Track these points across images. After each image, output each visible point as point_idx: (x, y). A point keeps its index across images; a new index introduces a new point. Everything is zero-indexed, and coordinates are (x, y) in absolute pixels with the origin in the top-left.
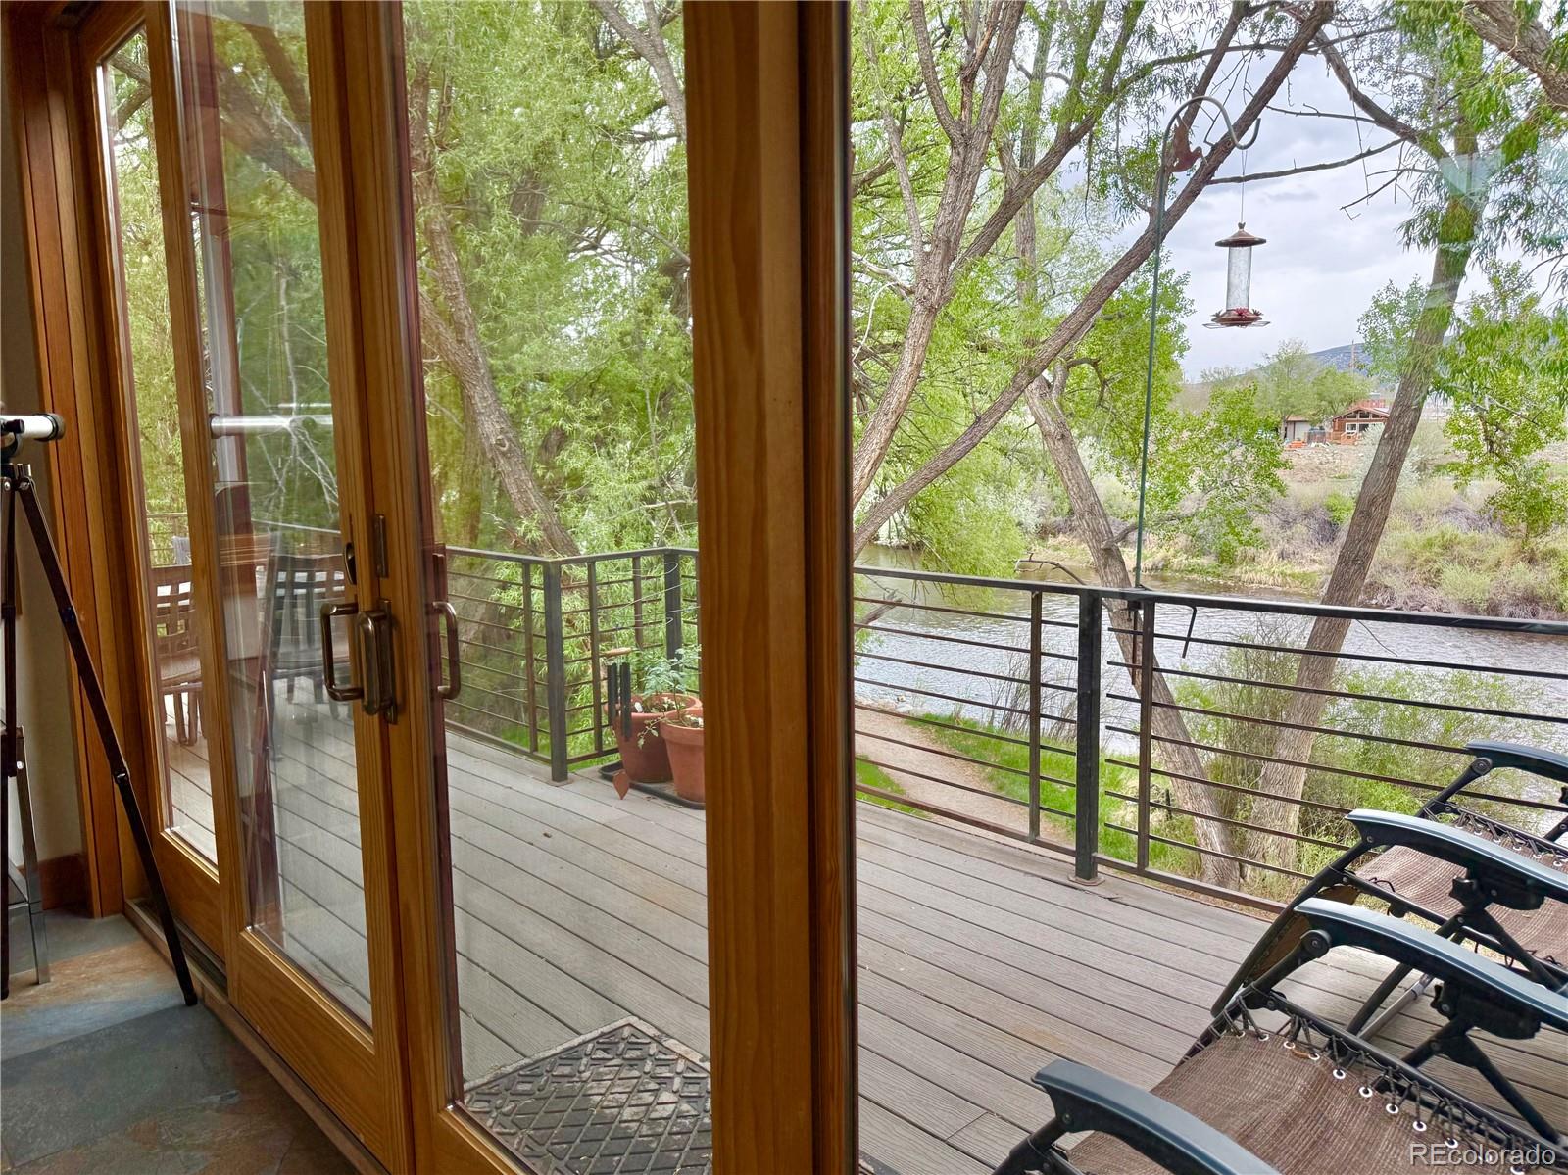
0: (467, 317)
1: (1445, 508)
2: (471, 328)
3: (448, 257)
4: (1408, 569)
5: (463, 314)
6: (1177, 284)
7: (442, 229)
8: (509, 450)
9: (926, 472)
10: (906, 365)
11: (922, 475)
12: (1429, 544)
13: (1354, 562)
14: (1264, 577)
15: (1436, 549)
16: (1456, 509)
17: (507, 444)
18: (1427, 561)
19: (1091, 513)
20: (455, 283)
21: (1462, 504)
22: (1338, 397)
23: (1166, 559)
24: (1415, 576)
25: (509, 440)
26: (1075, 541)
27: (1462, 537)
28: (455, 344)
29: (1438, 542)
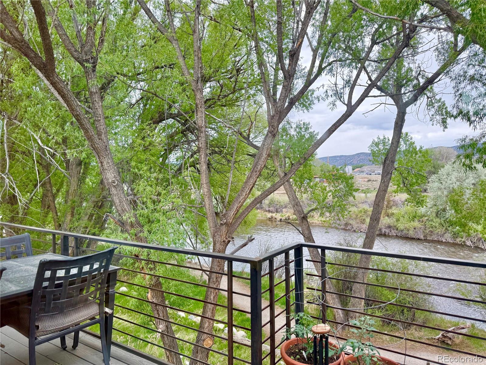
0: (103, 129)
1: (363, 201)
2: (105, 134)
3: (98, 103)
4: (356, 219)
5: (102, 127)
6: (315, 135)
7: (96, 91)
8: (117, 184)
9: (267, 192)
10: (264, 155)
11: (266, 194)
12: (361, 212)
13: (376, 219)
14: (316, 221)
15: (363, 213)
16: (366, 202)
17: (116, 182)
18: (361, 216)
19: (297, 205)
20: (100, 114)
21: (367, 200)
22: (326, 171)
23: (289, 216)
24: (358, 221)
25: (117, 181)
26: (263, 212)
27: (369, 210)
28: (98, 140)
29: (363, 211)
